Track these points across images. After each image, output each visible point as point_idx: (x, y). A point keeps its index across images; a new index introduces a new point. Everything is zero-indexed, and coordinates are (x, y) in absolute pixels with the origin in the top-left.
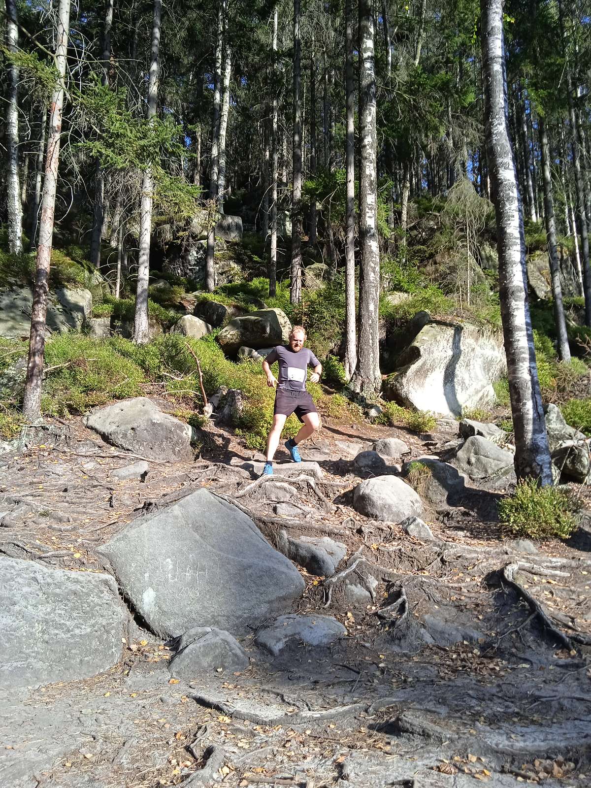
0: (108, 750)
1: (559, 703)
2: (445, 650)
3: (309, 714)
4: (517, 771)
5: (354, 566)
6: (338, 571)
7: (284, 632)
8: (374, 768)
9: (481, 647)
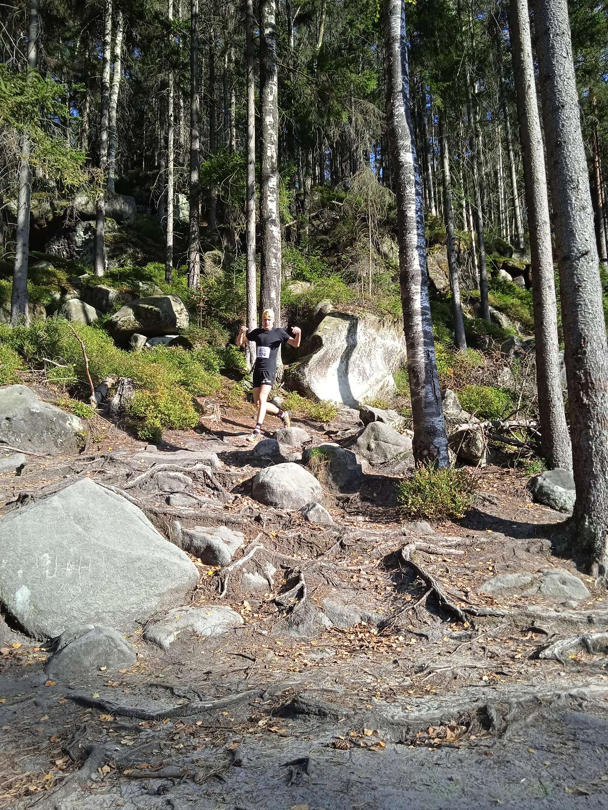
1: (453, 673)
2: (343, 632)
3: (201, 704)
5: (251, 554)
6: (234, 559)
7: (175, 625)
8: (268, 752)
9: (378, 626)
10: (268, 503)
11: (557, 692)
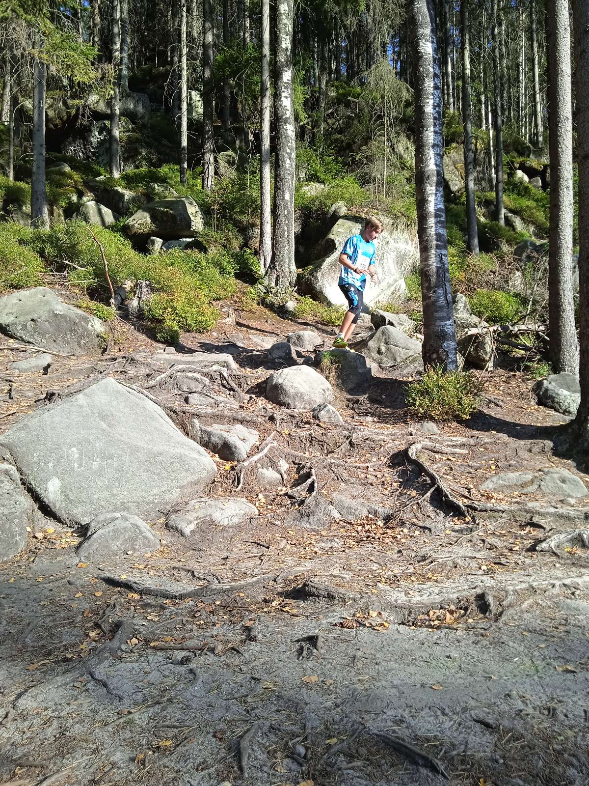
1: (454, 562)
2: (351, 524)
3: (219, 586)
5: (266, 451)
6: (250, 455)
7: (195, 515)
8: (281, 629)
9: (384, 519)
10: (281, 404)
11: (552, 582)
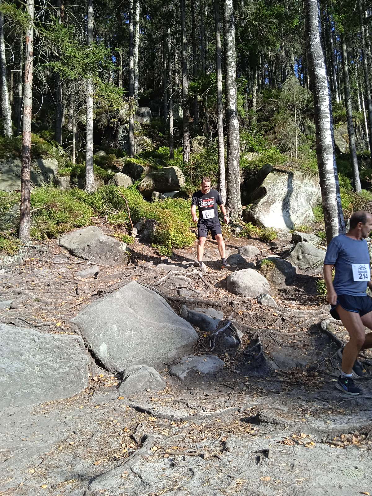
0: (83, 440)
1: (356, 401)
2: (285, 373)
3: (204, 414)
4: (331, 441)
5: (228, 325)
6: (219, 328)
7: (187, 366)
8: (245, 444)
9: (307, 370)
10: (236, 293)
